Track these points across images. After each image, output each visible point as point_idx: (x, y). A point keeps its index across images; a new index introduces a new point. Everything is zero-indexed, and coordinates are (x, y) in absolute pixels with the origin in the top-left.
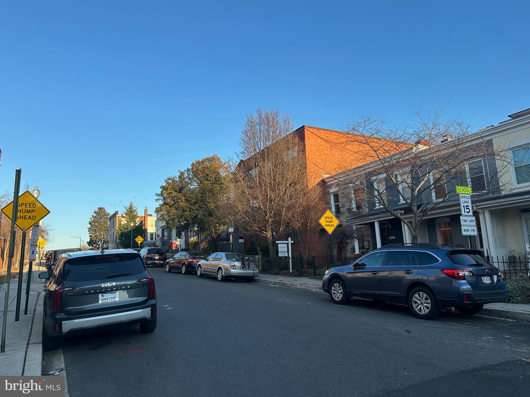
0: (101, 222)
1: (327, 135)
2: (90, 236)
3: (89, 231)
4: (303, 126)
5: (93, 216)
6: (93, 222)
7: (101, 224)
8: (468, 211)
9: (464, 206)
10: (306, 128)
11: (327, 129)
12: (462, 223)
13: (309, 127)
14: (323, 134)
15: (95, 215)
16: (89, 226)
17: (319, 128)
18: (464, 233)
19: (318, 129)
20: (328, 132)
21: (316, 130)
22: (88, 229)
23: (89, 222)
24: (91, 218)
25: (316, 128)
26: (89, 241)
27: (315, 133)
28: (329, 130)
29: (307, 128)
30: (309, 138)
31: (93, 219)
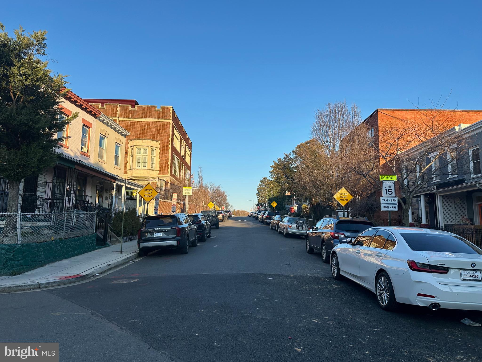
0: (265, 189)
1: (402, 115)
2: (258, 200)
3: (257, 196)
4: (377, 110)
5: (259, 184)
6: (260, 189)
7: (265, 191)
8: (391, 193)
9: (386, 190)
10: (379, 111)
11: (403, 109)
12: (382, 202)
13: (383, 110)
14: (398, 114)
15: (261, 183)
16: (257, 192)
17: (393, 109)
18: (382, 209)
19: (393, 111)
20: (404, 112)
21: (391, 111)
22: (256, 194)
23: (257, 189)
24: (258, 186)
25: (391, 110)
26: (257, 203)
27: (389, 115)
28: (406, 110)
29: (381, 111)
30: (382, 120)
31: (260, 187)
